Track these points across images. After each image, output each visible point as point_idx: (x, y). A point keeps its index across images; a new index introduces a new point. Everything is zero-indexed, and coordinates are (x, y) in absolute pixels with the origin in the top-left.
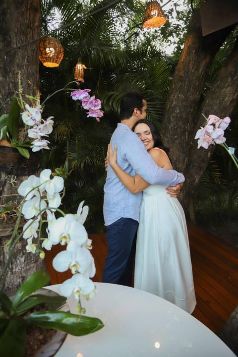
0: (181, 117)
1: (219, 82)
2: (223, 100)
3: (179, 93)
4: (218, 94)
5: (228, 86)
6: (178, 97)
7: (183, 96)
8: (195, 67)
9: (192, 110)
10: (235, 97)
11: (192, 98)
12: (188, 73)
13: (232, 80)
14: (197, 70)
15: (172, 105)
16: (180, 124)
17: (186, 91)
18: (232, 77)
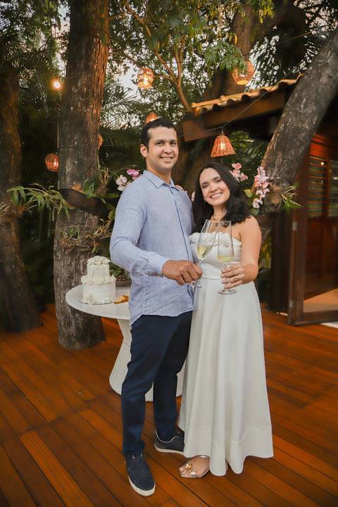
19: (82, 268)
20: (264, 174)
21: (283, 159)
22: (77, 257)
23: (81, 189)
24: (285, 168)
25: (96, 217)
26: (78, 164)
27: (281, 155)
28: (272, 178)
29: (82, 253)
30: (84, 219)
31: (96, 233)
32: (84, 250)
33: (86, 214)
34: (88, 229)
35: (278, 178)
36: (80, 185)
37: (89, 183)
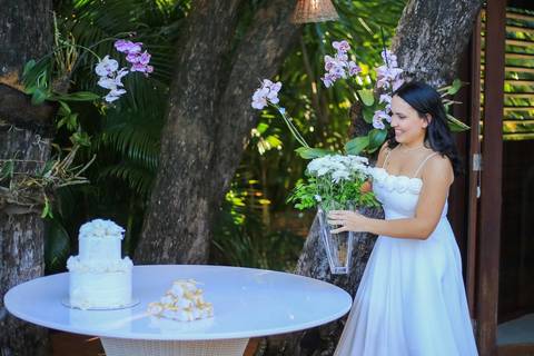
0: (203, 77)
1: (256, 30)
2: (263, 56)
3: (201, 40)
4: (255, 47)
5: (269, 38)
6: (198, 46)
7: (206, 46)
8: (224, 5)
9: (218, 68)
10: (279, 54)
11: (219, 49)
12: (213, 12)
13: (274, 30)
14: (226, 9)
15: (191, 58)
16: (203, 88)
17: (210, 38)
18: (275, 26)
19: (16, 251)
20: (395, 63)
21: (433, 35)
22: (7, 228)
23: (19, 82)
24: (435, 52)
25: (47, 142)
26: (13, 30)
27: (427, 25)
28: (412, 70)
29: (18, 218)
30: (23, 146)
31: (47, 175)
32: (21, 212)
33: (28, 135)
34: (31, 166)
35: (423, 69)
36: (16, 74)
37: (37, 70)
